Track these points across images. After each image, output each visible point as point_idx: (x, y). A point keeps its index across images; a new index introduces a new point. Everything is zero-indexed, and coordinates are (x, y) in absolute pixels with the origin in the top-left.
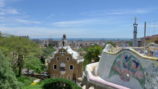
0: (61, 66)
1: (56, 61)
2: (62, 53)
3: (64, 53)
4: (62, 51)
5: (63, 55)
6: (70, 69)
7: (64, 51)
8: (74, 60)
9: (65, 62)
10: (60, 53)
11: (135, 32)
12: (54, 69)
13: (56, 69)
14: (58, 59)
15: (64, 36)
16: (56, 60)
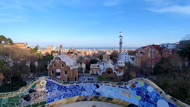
0: (57, 72)
1: (53, 68)
2: (58, 61)
3: (59, 61)
4: (57, 59)
5: (58, 62)
6: (65, 74)
7: (59, 59)
8: (68, 66)
9: (60, 69)
10: (56, 60)
11: (121, 43)
12: (52, 74)
13: (53, 74)
14: (55, 66)
15: (61, 46)
16: (53, 66)
